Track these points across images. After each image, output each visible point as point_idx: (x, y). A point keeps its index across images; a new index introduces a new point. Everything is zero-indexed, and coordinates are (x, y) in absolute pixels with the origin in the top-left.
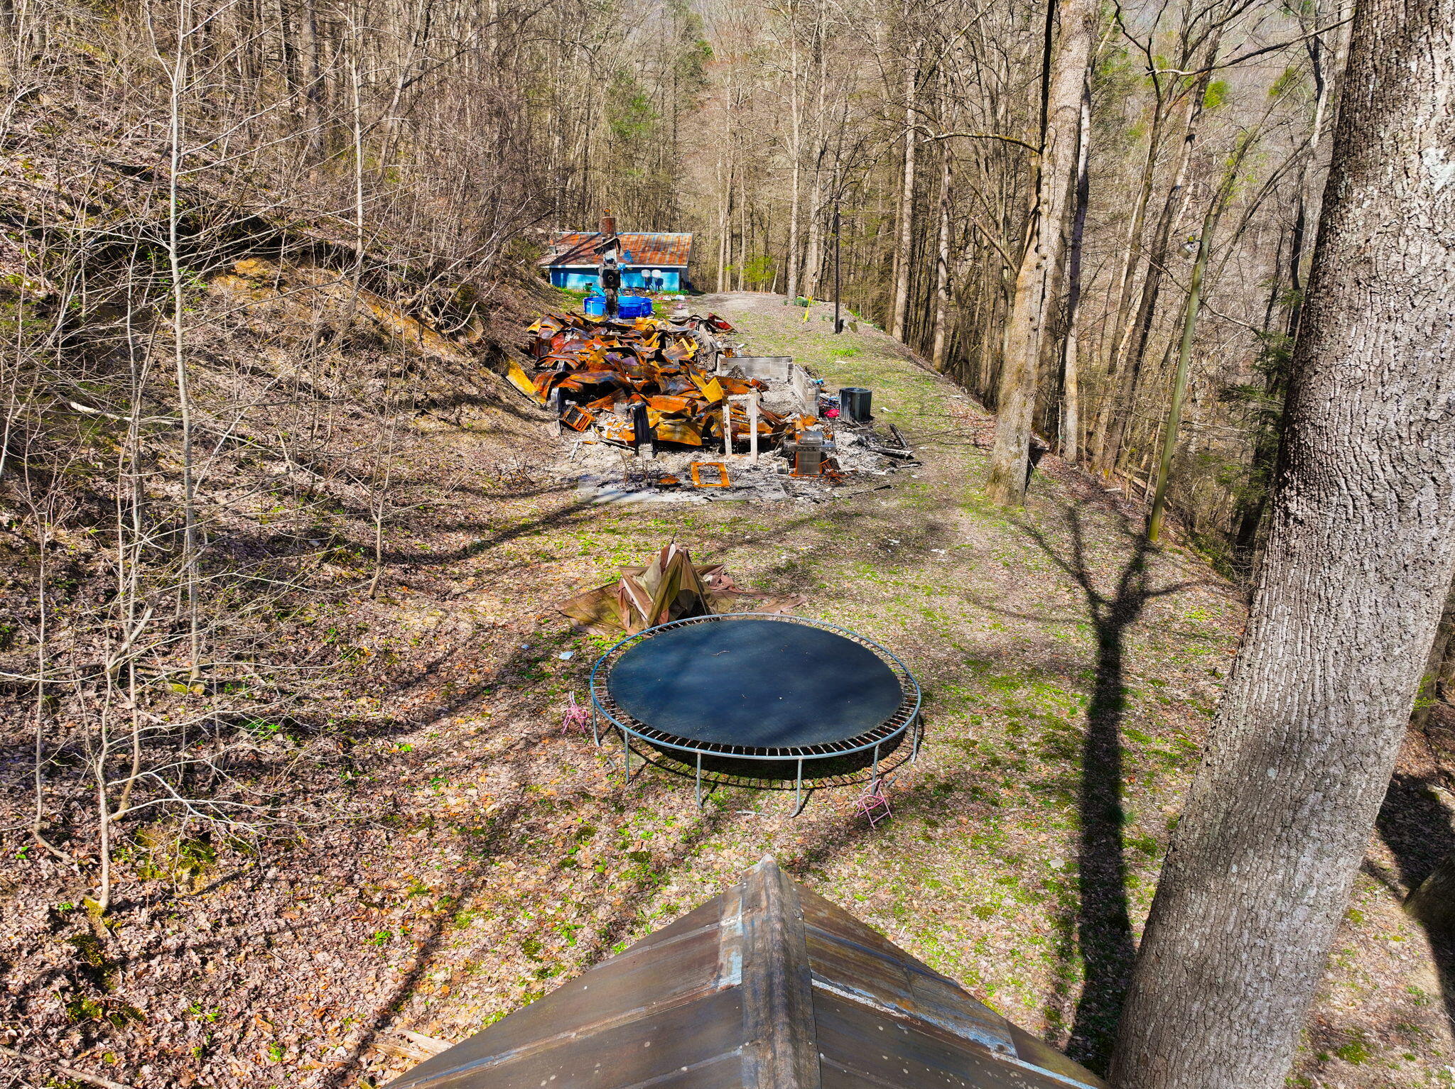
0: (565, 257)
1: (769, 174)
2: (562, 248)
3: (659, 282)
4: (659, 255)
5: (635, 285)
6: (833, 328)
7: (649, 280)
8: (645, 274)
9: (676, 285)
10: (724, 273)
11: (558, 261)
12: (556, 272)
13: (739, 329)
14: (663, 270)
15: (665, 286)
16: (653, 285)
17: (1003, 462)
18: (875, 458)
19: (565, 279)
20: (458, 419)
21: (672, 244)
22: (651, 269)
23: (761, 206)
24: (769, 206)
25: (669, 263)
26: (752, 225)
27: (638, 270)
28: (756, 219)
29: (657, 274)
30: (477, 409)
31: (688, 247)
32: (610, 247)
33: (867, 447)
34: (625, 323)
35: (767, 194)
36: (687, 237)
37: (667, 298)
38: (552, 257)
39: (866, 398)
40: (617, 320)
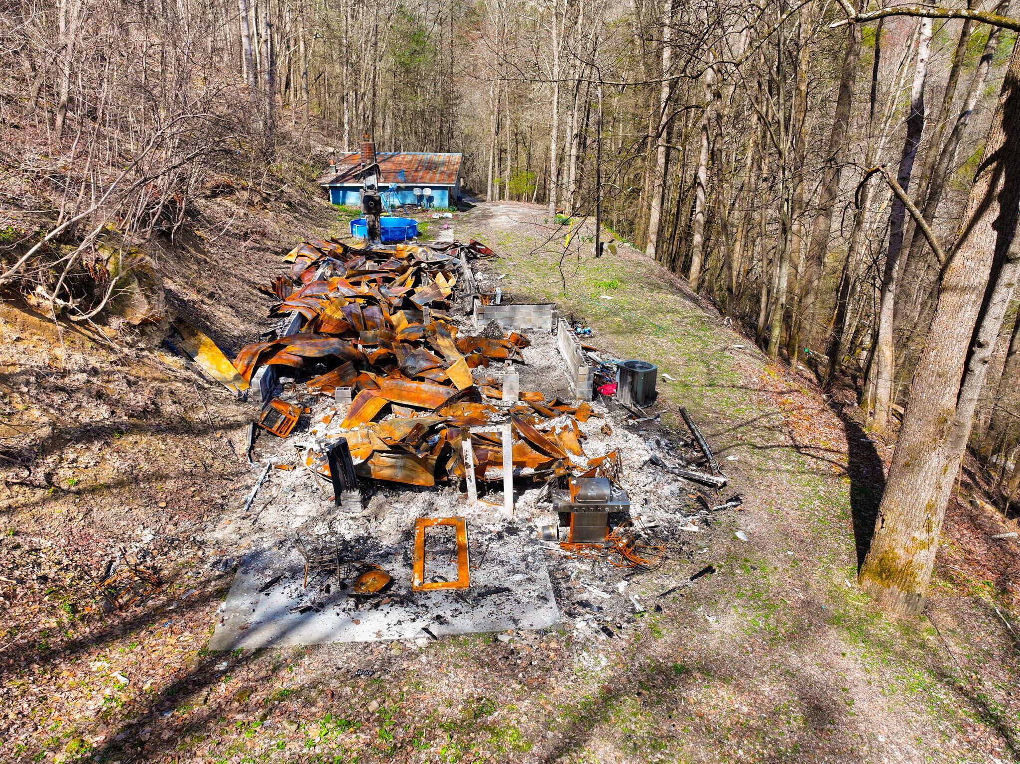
0: (344, 176)
1: (530, 100)
2: (342, 167)
3: (430, 199)
4: (430, 174)
5: (408, 201)
6: (594, 251)
7: (420, 198)
8: (417, 192)
9: (446, 202)
10: (492, 185)
11: (336, 180)
12: (336, 190)
13: (501, 253)
14: (433, 188)
15: (436, 203)
16: (425, 202)
17: (900, 552)
18: (675, 487)
19: (344, 197)
20: (49, 476)
21: (443, 164)
22: (422, 188)
23: (524, 127)
24: (531, 127)
25: (439, 182)
26: (517, 143)
27: (410, 189)
28: (519, 138)
29: (428, 192)
30: (97, 445)
31: (457, 166)
32: (370, 172)
33: (664, 466)
34: (388, 249)
35: (529, 117)
36: (457, 157)
37: (436, 216)
38: (333, 175)
39: (651, 376)
40: (378, 247)
